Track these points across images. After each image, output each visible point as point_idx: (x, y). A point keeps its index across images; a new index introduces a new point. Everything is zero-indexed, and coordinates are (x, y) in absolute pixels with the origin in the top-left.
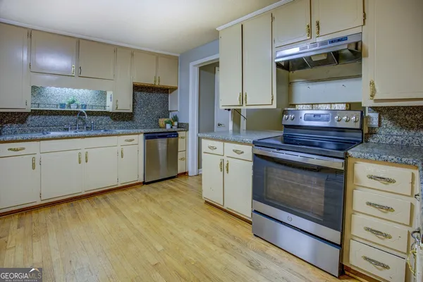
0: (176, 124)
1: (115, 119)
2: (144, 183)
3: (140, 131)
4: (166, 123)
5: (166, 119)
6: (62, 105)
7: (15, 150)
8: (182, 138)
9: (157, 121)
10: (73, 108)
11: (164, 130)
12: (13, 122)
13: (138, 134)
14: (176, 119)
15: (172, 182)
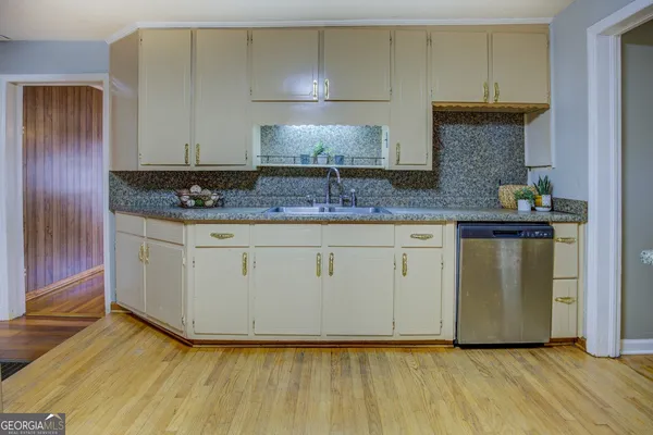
0: (545, 200)
1: (398, 186)
2: (455, 344)
3: (447, 214)
4: (519, 197)
5: (517, 188)
6: (305, 158)
7: (220, 237)
8: (565, 240)
9: (496, 192)
10: (322, 163)
11: (513, 217)
12: (237, 187)
13: (443, 223)
14: (545, 187)
15: (531, 360)
